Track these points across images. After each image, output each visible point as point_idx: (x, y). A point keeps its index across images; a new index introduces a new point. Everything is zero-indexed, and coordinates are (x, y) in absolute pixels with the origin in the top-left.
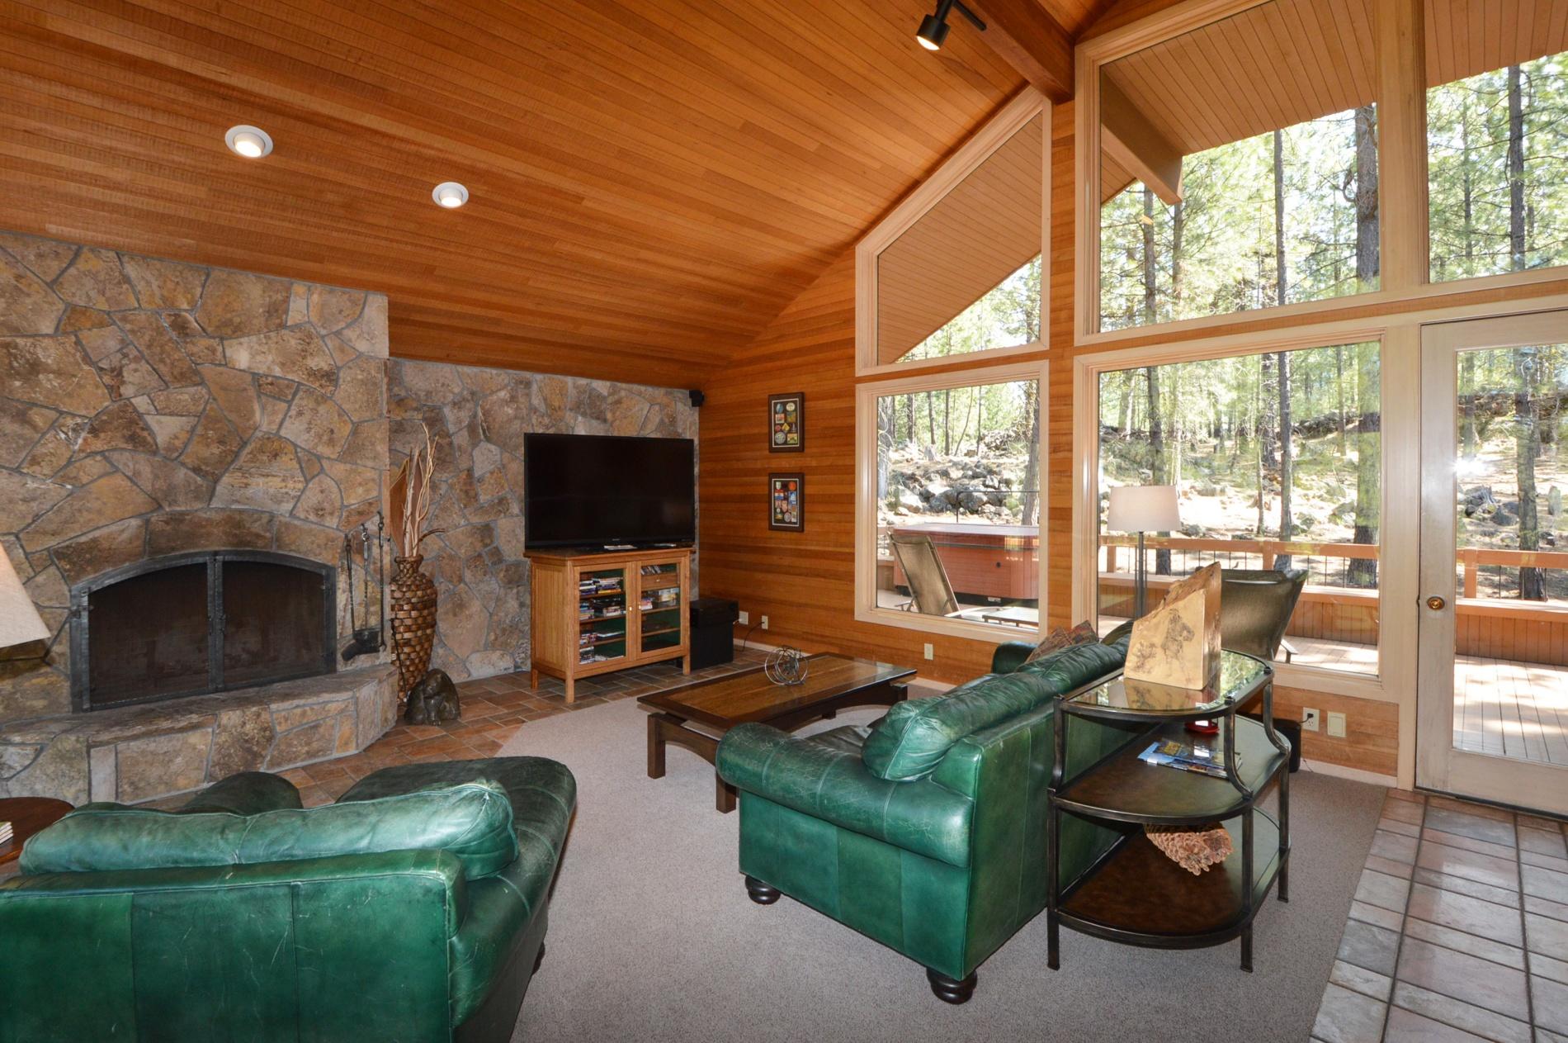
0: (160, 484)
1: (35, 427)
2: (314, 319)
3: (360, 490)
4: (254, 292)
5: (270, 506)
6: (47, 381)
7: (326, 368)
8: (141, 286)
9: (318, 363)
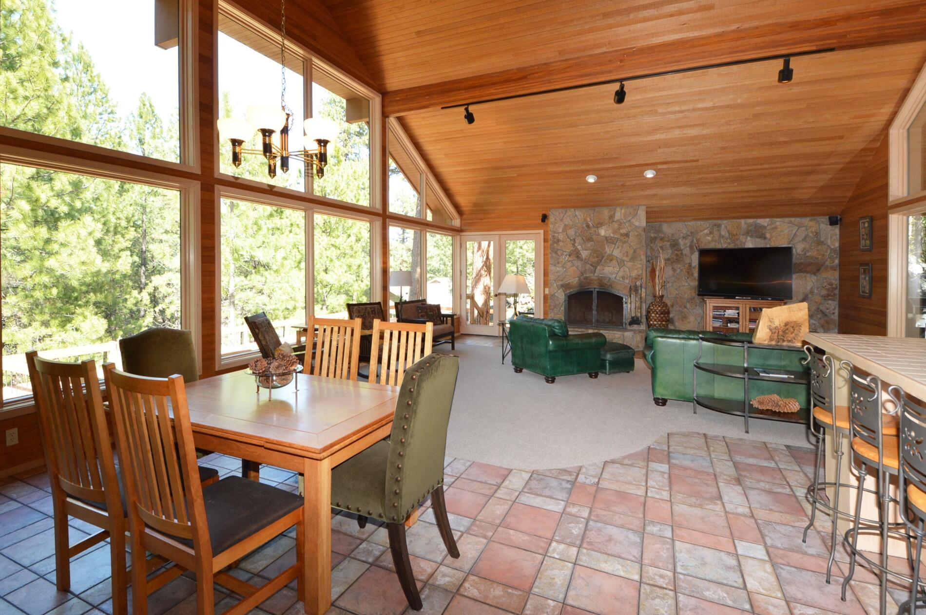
0: (583, 269)
1: (558, 255)
2: (622, 218)
4: (606, 212)
5: (609, 276)
6: (561, 244)
7: (626, 232)
8: (579, 217)
9: (623, 231)
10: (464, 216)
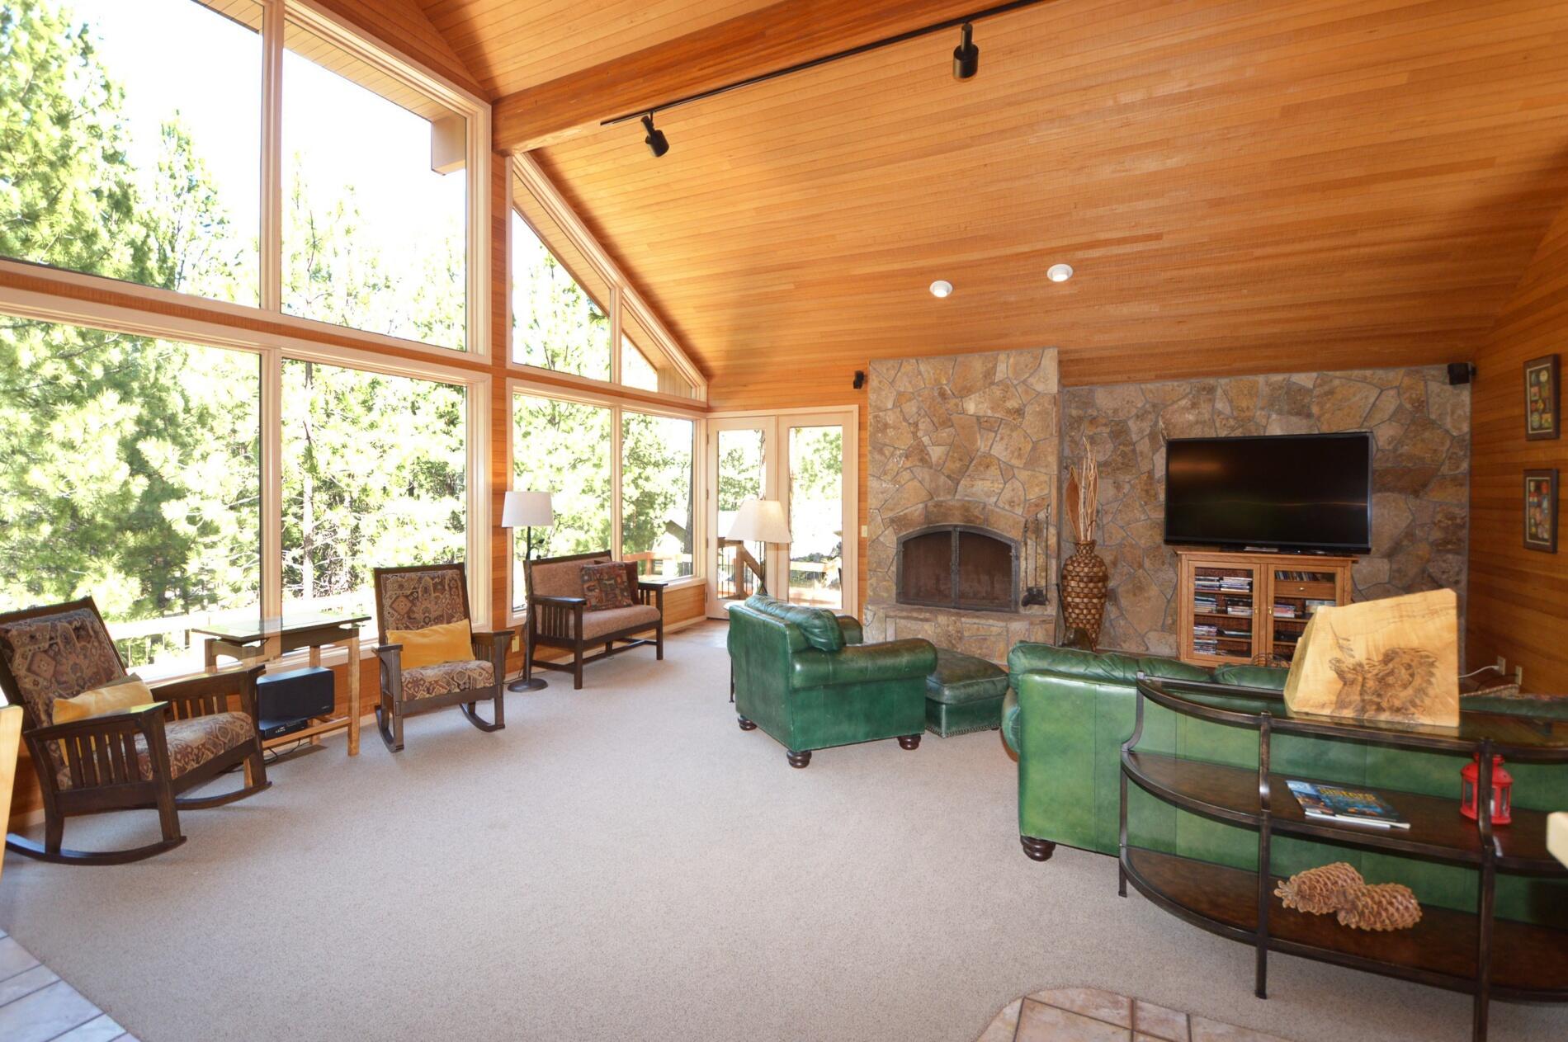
0: (934, 485)
1: (886, 457)
2: (1011, 375)
3: (1037, 489)
4: (977, 364)
5: (984, 499)
6: (891, 432)
7: (1017, 406)
8: (926, 375)
9: (1012, 404)
10: (714, 381)
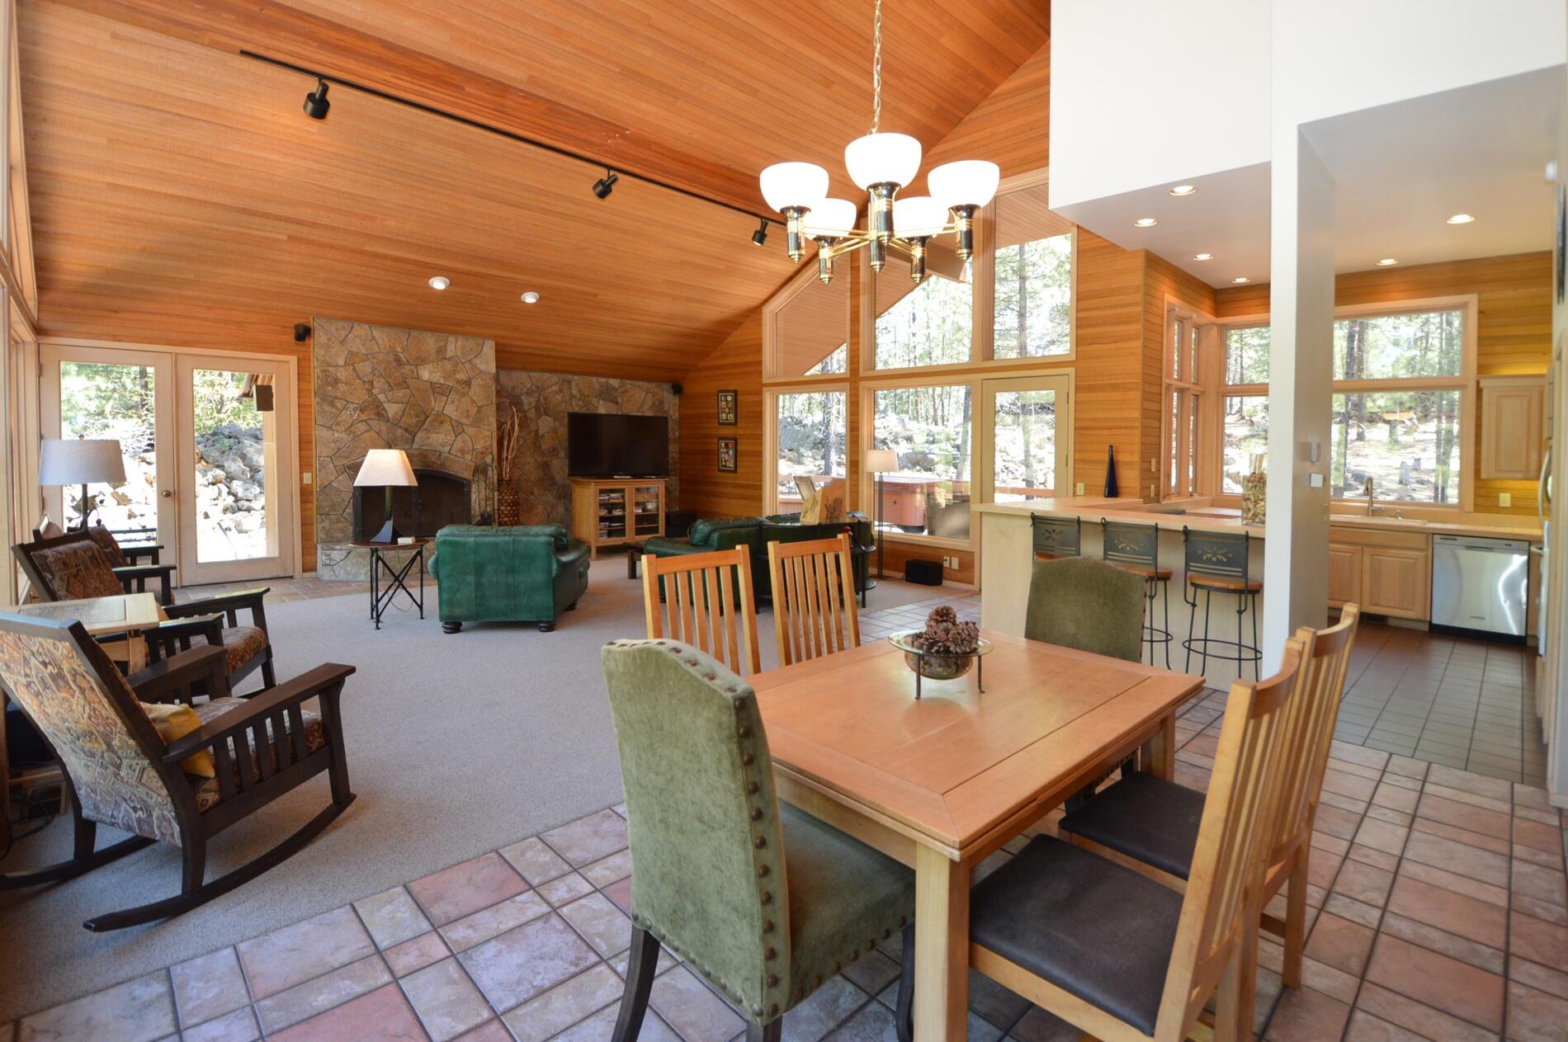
0: (391, 436)
1: (337, 408)
2: (459, 354)
3: (482, 441)
4: (430, 342)
5: (439, 448)
6: (342, 387)
7: (465, 378)
8: (380, 342)
9: (461, 376)
10: (51, 296)
